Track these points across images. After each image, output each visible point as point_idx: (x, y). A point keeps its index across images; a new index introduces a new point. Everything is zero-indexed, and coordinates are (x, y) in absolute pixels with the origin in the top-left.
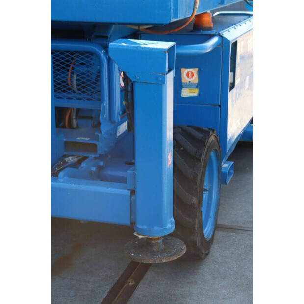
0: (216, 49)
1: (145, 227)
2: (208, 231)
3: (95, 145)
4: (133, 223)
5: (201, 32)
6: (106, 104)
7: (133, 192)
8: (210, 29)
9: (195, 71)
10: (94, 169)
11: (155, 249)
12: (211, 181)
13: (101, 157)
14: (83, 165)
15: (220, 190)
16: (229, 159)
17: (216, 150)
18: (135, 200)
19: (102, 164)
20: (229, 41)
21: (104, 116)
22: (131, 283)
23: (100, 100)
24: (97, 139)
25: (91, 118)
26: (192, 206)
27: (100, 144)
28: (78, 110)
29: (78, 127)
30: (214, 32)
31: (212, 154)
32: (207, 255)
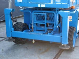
0: (76, 13)
1: (63, 43)
2: (74, 46)
3: (53, 30)
4: (61, 42)
5: (73, 10)
6: (55, 22)
7: (61, 37)
8: (74, 9)
9: (71, 17)
10: (53, 34)
11: (65, 47)
12: (74, 37)
13: (54, 32)
14: (51, 33)
15: (76, 39)
16: (77, 34)
17: (75, 31)
18: (62, 38)
19: (54, 33)
20: (78, 11)
21: (55, 24)
22: (60, 54)
23: (54, 22)
24: (53, 28)
25: (52, 25)
26: (71, 40)
27: (54, 29)
28: (49, 23)
29: (49, 26)
30: (75, 10)
31: (75, 32)
32: (73, 50)
